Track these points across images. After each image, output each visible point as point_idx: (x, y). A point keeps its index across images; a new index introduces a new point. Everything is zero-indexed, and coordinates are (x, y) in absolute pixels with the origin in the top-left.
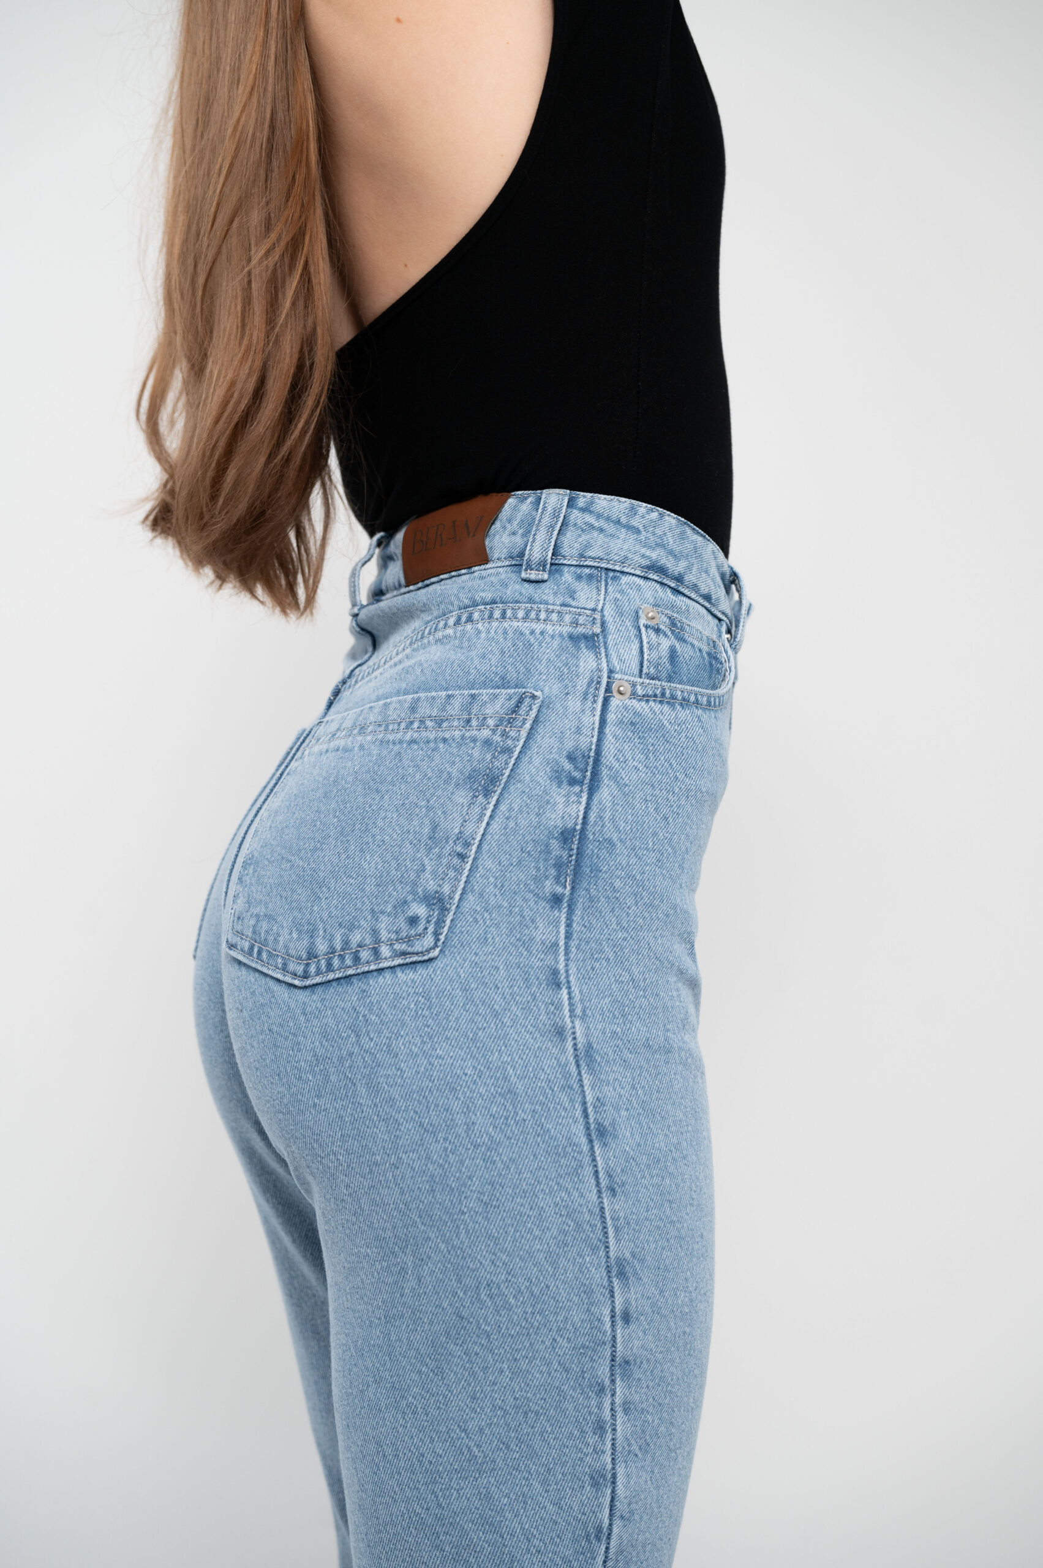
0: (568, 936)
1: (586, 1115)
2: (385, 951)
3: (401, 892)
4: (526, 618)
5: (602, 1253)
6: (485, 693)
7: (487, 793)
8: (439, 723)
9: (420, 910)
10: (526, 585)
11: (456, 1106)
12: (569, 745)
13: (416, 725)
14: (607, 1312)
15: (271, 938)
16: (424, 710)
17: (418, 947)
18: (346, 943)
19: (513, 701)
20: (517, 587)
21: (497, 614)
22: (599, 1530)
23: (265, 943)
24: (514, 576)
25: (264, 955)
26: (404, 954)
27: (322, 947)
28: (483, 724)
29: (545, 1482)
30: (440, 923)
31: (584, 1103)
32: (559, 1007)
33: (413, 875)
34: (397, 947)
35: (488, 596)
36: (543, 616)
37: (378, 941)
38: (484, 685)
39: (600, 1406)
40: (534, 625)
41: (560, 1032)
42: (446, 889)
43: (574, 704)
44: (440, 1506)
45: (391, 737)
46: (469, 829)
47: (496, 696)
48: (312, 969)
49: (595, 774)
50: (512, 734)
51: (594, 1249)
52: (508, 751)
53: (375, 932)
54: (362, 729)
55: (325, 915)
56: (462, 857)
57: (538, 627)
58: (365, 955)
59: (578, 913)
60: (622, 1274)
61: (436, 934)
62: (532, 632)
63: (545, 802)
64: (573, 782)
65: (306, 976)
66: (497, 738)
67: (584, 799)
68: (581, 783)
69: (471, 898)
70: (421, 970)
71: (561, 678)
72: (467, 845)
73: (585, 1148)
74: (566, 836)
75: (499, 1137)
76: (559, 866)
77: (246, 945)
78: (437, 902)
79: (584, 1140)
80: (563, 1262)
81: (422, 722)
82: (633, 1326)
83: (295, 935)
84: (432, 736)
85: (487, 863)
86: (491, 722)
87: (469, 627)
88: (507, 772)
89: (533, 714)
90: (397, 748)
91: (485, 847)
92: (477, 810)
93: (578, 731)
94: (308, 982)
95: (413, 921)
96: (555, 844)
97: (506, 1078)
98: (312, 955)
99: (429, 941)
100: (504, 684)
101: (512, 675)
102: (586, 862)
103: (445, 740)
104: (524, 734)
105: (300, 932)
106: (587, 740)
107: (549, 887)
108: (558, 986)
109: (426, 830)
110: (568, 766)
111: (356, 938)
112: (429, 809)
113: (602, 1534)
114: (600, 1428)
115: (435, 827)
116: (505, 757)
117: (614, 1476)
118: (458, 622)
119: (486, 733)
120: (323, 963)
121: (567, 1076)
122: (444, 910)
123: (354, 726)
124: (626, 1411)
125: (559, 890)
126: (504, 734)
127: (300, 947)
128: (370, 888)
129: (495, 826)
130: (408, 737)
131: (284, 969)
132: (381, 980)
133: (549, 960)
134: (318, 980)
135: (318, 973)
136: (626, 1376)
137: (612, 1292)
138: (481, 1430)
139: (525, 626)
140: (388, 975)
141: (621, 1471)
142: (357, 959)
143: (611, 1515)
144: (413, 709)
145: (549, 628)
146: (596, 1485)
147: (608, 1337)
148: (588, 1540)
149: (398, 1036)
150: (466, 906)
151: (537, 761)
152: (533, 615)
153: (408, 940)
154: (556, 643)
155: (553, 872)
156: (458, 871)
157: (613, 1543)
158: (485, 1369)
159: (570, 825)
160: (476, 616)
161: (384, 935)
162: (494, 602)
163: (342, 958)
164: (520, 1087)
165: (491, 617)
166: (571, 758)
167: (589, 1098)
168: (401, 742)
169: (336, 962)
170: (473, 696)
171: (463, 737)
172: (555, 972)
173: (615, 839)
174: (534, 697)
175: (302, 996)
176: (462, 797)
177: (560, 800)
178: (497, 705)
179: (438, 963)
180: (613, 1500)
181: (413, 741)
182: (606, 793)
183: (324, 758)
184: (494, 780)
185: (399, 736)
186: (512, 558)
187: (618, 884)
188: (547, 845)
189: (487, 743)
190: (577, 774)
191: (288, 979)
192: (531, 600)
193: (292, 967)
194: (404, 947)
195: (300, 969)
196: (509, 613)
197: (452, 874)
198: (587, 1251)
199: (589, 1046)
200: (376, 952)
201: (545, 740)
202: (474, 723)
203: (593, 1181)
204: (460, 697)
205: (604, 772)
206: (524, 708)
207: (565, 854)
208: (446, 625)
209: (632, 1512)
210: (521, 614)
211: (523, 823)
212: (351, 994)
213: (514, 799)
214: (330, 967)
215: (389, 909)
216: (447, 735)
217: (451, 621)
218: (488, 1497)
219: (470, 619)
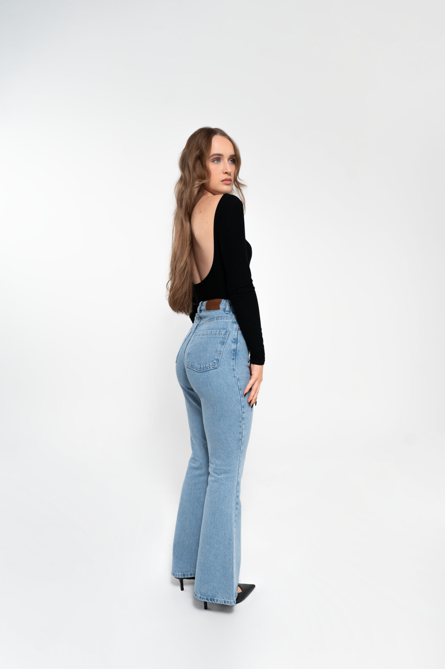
0: (235, 364)
1: (238, 387)
2: (211, 367)
3: (212, 359)
4: (226, 319)
5: (241, 405)
6: (222, 330)
7: (223, 345)
8: (215, 334)
9: (215, 361)
10: (226, 314)
11: (222, 387)
12: (234, 337)
13: (212, 335)
14: (241, 412)
15: (194, 366)
16: (213, 333)
17: (215, 366)
18: (206, 366)
19: (225, 332)
20: (225, 314)
21: (222, 319)
22: (240, 439)
23: (193, 366)
24: (224, 313)
25: (193, 368)
26: (214, 367)
27: (202, 367)
28: (222, 335)
29: (233, 434)
30: (218, 363)
31: (238, 386)
32: (235, 373)
33: (214, 356)
34: (213, 366)
35: (221, 316)
36: (229, 319)
37: (210, 366)
38: (221, 329)
39: (240, 424)
40: (227, 320)
41: (235, 377)
42: (219, 358)
43: (234, 332)
44: (220, 438)
45: (209, 336)
46: (221, 350)
47: (223, 331)
48: (201, 370)
49: (237, 341)
50: (226, 336)
51: (240, 404)
52: (225, 339)
53: (209, 365)
54: (204, 335)
55: (202, 362)
56: (220, 354)
57: (228, 321)
58: (208, 368)
59: (236, 360)
60: (243, 407)
61: (218, 364)
62: (227, 321)
63: (231, 346)
64: (234, 343)
65: (200, 371)
66: (224, 337)
67: (236, 345)
68: (235, 343)
69: (222, 359)
70: (216, 369)
71: (232, 328)
72: (221, 352)
73: (238, 392)
74: (234, 350)
75: (227, 391)
76: (233, 354)
77: (190, 366)
78: (217, 360)
79: (238, 391)
80: (236, 407)
81: (213, 334)
82: (244, 414)
83: (198, 365)
84: (215, 336)
85: (224, 354)
86: (223, 335)
87: (218, 320)
88: (226, 342)
89: (228, 333)
90: (210, 338)
91: (223, 352)
92: (222, 347)
93: (234, 335)
94: (201, 372)
95: (214, 363)
96: (232, 351)
97: (228, 383)
98: (201, 368)
99: (217, 365)
100: (224, 329)
101: (225, 328)
102: (237, 353)
103: (216, 337)
104: (227, 336)
105: (199, 365)
106: (236, 337)
107: (232, 357)
108: (234, 370)
109: (215, 350)
110: (233, 340)
111: (207, 366)
112: (215, 347)
113: (241, 440)
114: (240, 427)
115: (216, 350)
116: (225, 340)
117: (242, 432)
118: (216, 319)
119: (222, 336)
120: (202, 369)
121: (236, 382)
122: (219, 361)
123: (202, 334)
124: (244, 424)
125: (234, 358)
126: (225, 336)
127: (199, 367)
128: (208, 358)
129: (224, 349)
130: (211, 336)
131: (197, 370)
132: (211, 371)
133: (233, 367)
134: (202, 371)
135: (202, 370)
136: (244, 420)
137: (242, 410)
138: (225, 428)
139: (226, 321)
140: (211, 370)
141: (243, 432)
142: (207, 368)
143: (242, 437)
144: (211, 332)
145: (230, 321)
146: (240, 434)
147: (241, 415)
148: (239, 440)
149: (213, 378)
150: (221, 360)
151: (229, 340)
152: (227, 319)
153: (214, 365)
154: (231, 323)
155: (233, 355)
156: (220, 356)
157: (242, 440)
158: (226, 421)
159: (234, 349)
160: (219, 319)
161: (211, 365)
162: (221, 317)
163: (205, 368)
164: (230, 384)
165: (221, 319)
166: (234, 339)
167: (239, 385)
168: (210, 337)
169: (204, 369)
170: (220, 331)
171: (219, 337)
172: (234, 369)
173: (240, 350)
174: (228, 331)
175: (200, 373)
176: (220, 345)
177: (233, 345)
178: (223, 332)
179: (218, 368)
180: (242, 435)
181: (212, 337)
182: (239, 344)
183: (199, 339)
184: (224, 343)
185: (210, 336)
186: (223, 309)
187: (241, 356)
188: (232, 352)
189: (222, 337)
190: (235, 342)
191: (198, 371)
192: (227, 317)
193: (198, 369)
194: (214, 366)
195: (199, 370)
196: (224, 319)
197: (219, 356)
198: (239, 405)
199: (239, 378)
200: (210, 367)
201: (230, 337)
202: (220, 335)
203: (240, 396)
204: (218, 331)
205: (238, 341)
206: (227, 332)
207: (234, 353)
208: (214, 320)
209: (244, 437)
210: (225, 319)
211: (228, 349)
212: (207, 373)
213: (227, 345)
214: (203, 369)
215: (211, 361)
216: (217, 336)
217: (215, 319)
218: (226, 436)
219: (218, 319)
